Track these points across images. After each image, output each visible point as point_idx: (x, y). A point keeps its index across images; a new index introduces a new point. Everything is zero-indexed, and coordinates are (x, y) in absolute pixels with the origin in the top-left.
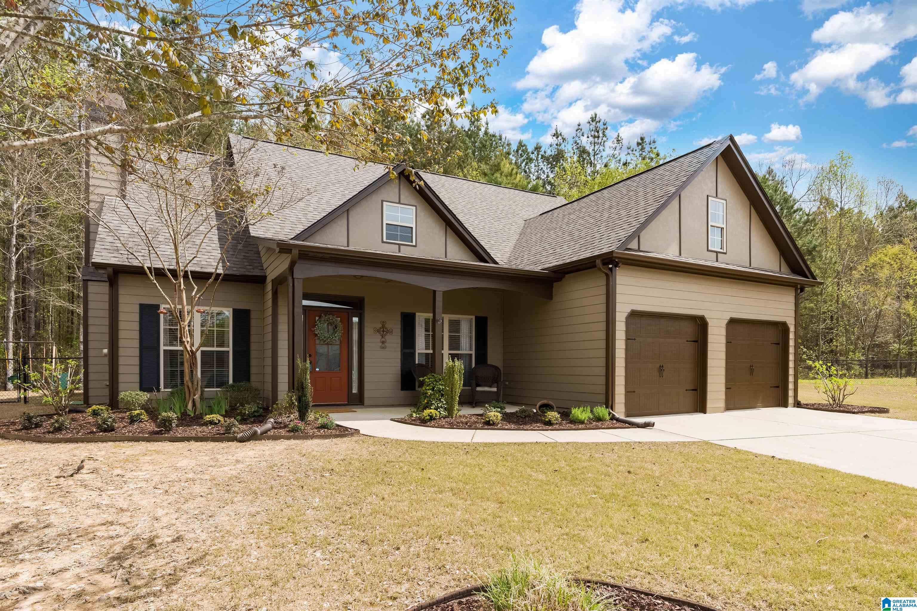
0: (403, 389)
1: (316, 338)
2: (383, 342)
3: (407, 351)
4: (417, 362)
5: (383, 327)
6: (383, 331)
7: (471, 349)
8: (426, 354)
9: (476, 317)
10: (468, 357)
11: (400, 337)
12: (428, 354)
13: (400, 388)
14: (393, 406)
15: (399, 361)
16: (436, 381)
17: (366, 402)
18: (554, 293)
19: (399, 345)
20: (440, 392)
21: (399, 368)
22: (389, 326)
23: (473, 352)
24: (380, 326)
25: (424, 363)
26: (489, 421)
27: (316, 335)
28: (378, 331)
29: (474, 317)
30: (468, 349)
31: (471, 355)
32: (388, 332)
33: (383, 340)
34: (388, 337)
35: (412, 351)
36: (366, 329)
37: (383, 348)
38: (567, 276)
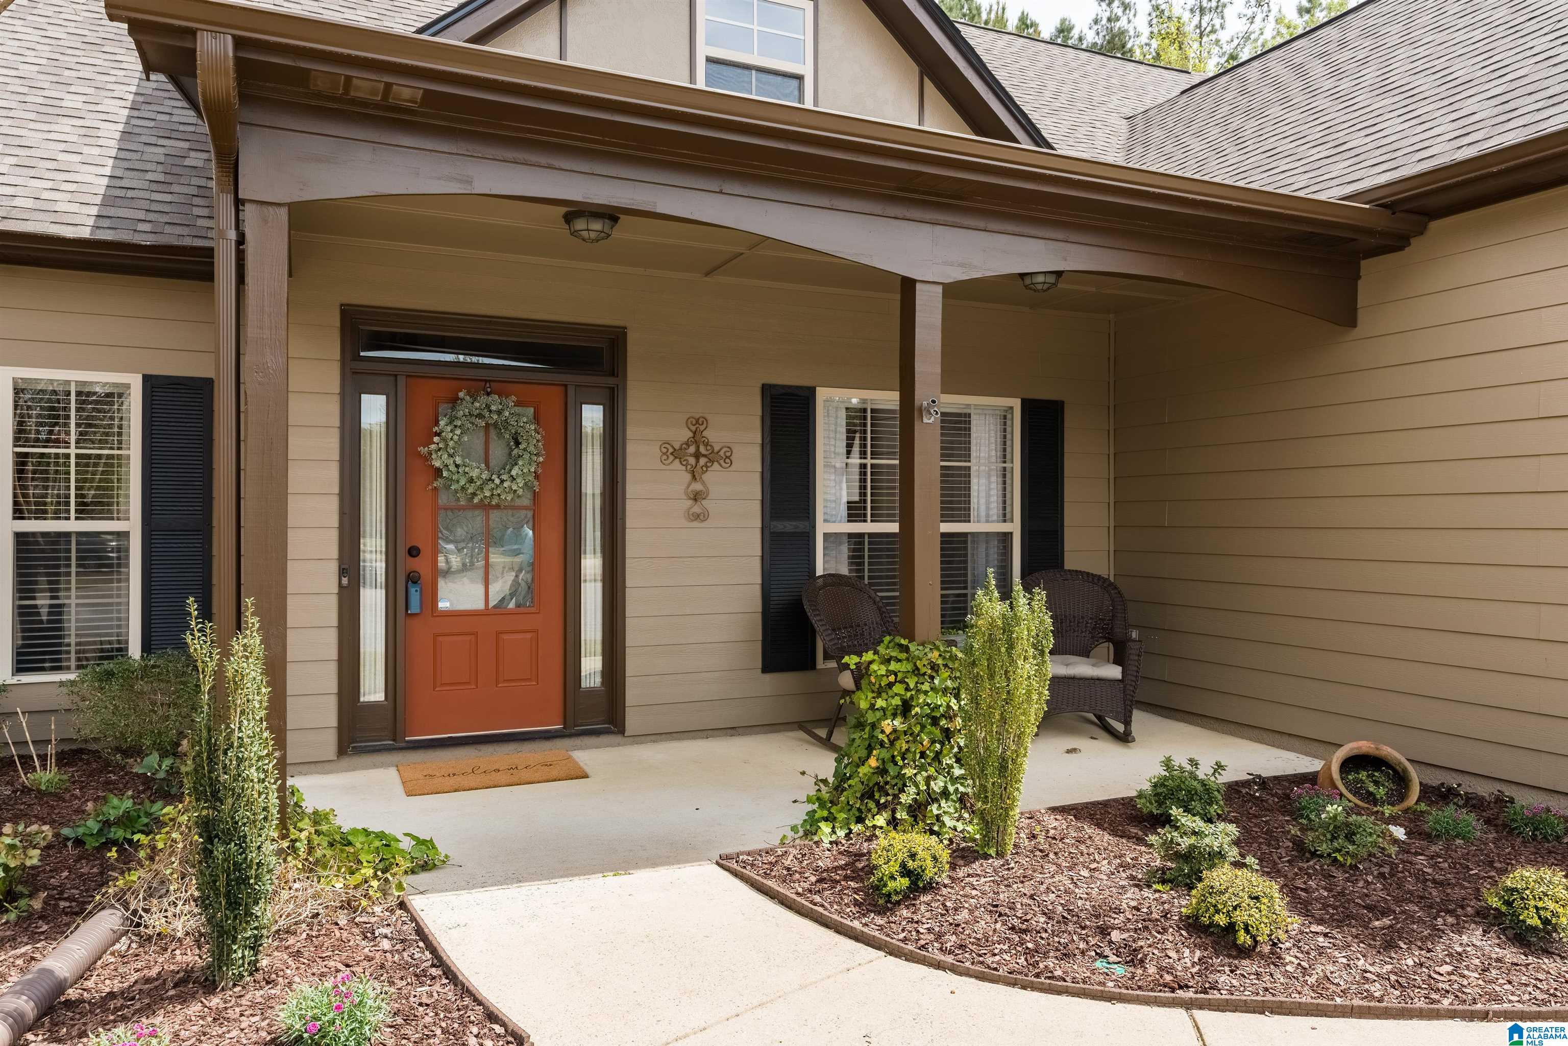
0: (767, 668)
1: (438, 483)
2: (696, 497)
3: (788, 526)
4: (819, 571)
5: (697, 438)
6: (697, 455)
7: (1005, 517)
8: (851, 535)
9: (1025, 402)
10: (995, 543)
11: (757, 479)
12: (861, 535)
13: (759, 664)
14: (732, 731)
15: (756, 565)
16: (916, 671)
17: (633, 721)
18: (1362, 300)
19: (756, 507)
20: (935, 721)
21: (756, 592)
22: (715, 436)
23: (1015, 527)
24: (686, 434)
25: (844, 570)
26: (1231, 928)
27: (438, 472)
28: (677, 454)
29: (1016, 403)
30: (995, 510)
31: (1006, 538)
32: (713, 457)
33: (697, 486)
34: (714, 477)
35: (801, 526)
36: (631, 448)
37: (697, 517)
38: (1434, 225)
